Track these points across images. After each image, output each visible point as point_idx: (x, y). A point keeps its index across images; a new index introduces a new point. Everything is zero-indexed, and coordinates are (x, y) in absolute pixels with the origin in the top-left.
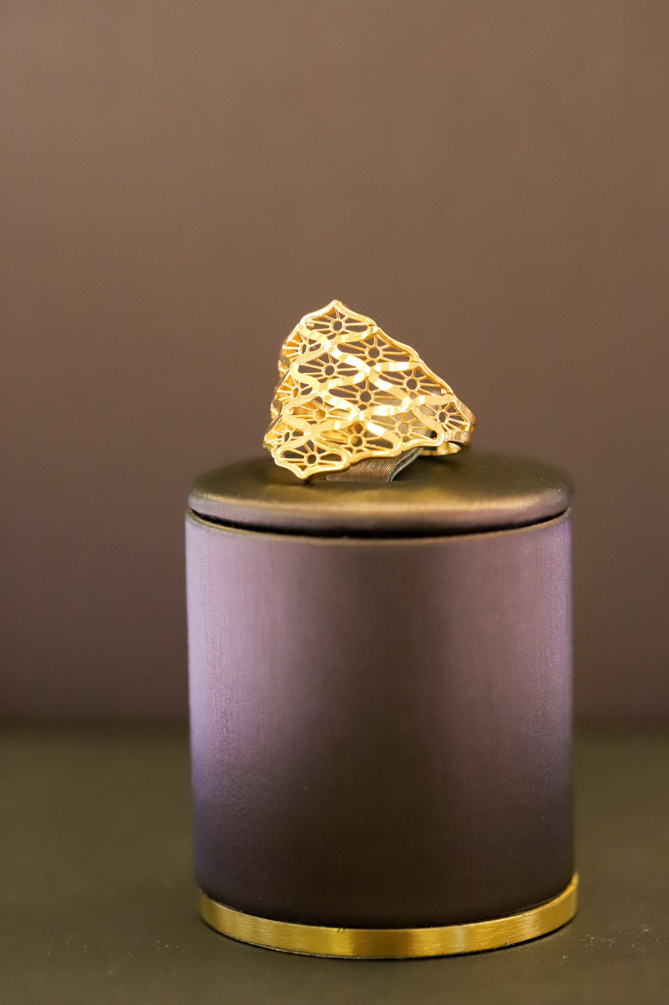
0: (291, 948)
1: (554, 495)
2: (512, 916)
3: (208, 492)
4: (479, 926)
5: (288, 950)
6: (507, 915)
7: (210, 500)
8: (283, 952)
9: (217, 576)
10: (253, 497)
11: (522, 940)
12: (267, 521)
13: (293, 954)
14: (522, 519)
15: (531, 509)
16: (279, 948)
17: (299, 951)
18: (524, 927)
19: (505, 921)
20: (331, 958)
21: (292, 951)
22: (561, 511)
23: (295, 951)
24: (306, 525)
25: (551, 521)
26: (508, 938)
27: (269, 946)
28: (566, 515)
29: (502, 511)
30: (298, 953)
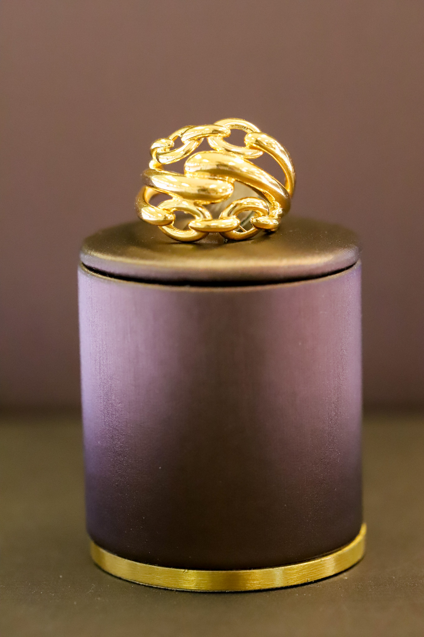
0: (150, 583)
1: (345, 254)
2: (312, 561)
3: (92, 250)
4: (287, 568)
5: (149, 584)
6: (309, 560)
7: (93, 256)
8: (145, 586)
9: (97, 312)
10: (121, 255)
11: (320, 578)
12: (131, 272)
13: (152, 587)
14: (320, 272)
15: (326, 265)
16: (142, 582)
17: (156, 585)
18: (321, 569)
19: (307, 565)
20: (179, 591)
21: (152, 585)
22: (350, 265)
23: (154, 585)
24: (159, 276)
25: (342, 272)
26: (309, 577)
27: (135, 581)
28: (355, 267)
29: (303, 266)
30: (156, 587)
